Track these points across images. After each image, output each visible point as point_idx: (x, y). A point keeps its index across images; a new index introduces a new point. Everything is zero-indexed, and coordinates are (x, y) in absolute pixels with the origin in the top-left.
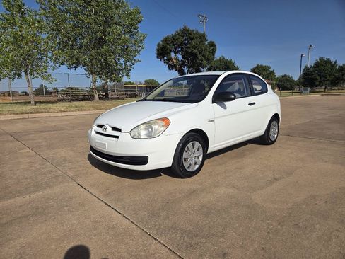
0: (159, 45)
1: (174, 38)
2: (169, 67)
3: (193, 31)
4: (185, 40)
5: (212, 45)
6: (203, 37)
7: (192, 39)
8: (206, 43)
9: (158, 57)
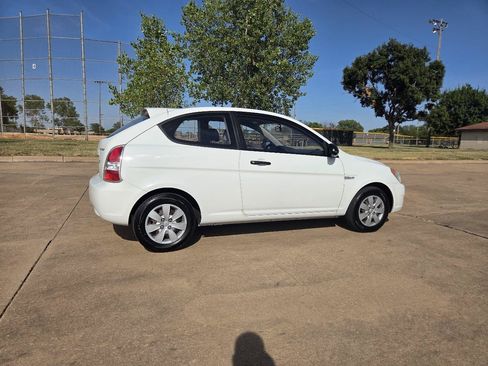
0: (346, 70)
1: (371, 59)
2: (363, 103)
3: (404, 46)
4: (391, 60)
5: (438, 67)
6: (422, 55)
7: (402, 59)
8: (427, 64)
9: (345, 89)
